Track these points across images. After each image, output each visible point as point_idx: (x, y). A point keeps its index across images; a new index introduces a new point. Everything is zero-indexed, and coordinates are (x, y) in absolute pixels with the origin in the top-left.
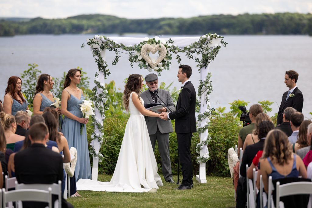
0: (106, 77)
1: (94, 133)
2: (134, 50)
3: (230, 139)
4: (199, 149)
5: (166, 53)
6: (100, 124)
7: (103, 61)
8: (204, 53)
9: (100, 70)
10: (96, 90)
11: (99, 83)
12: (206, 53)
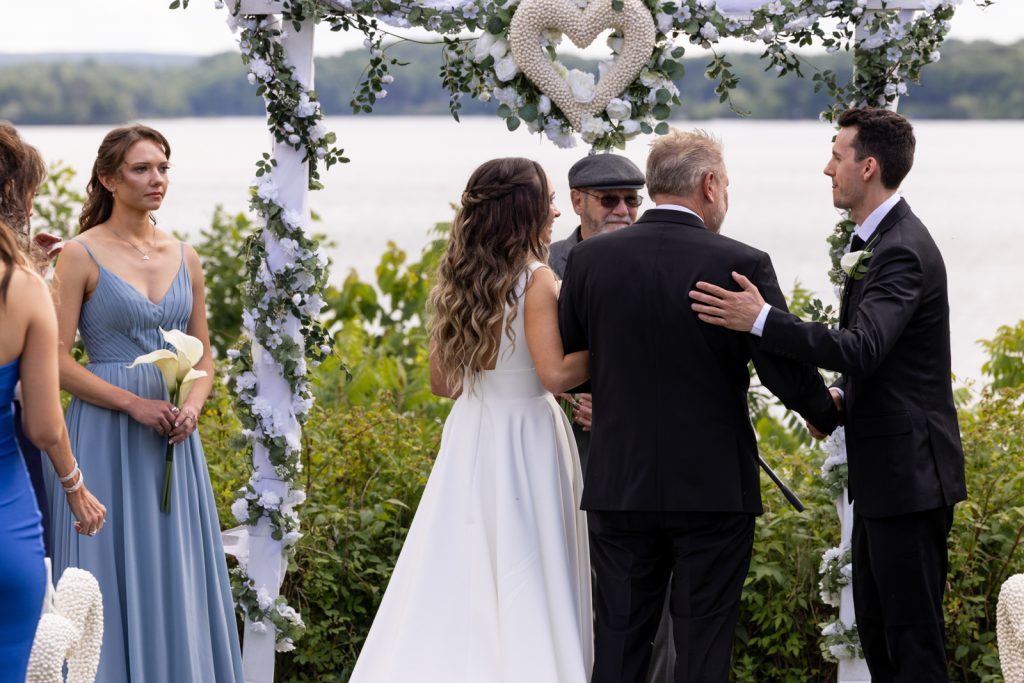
0: (317, 176)
1: (251, 489)
2: (472, 24)
3: (1006, 529)
4: (834, 582)
5: (651, 39)
6: (283, 439)
7: (298, 86)
8: (862, 45)
9: (280, 136)
10: (262, 250)
11: (280, 210)
12: (874, 42)
